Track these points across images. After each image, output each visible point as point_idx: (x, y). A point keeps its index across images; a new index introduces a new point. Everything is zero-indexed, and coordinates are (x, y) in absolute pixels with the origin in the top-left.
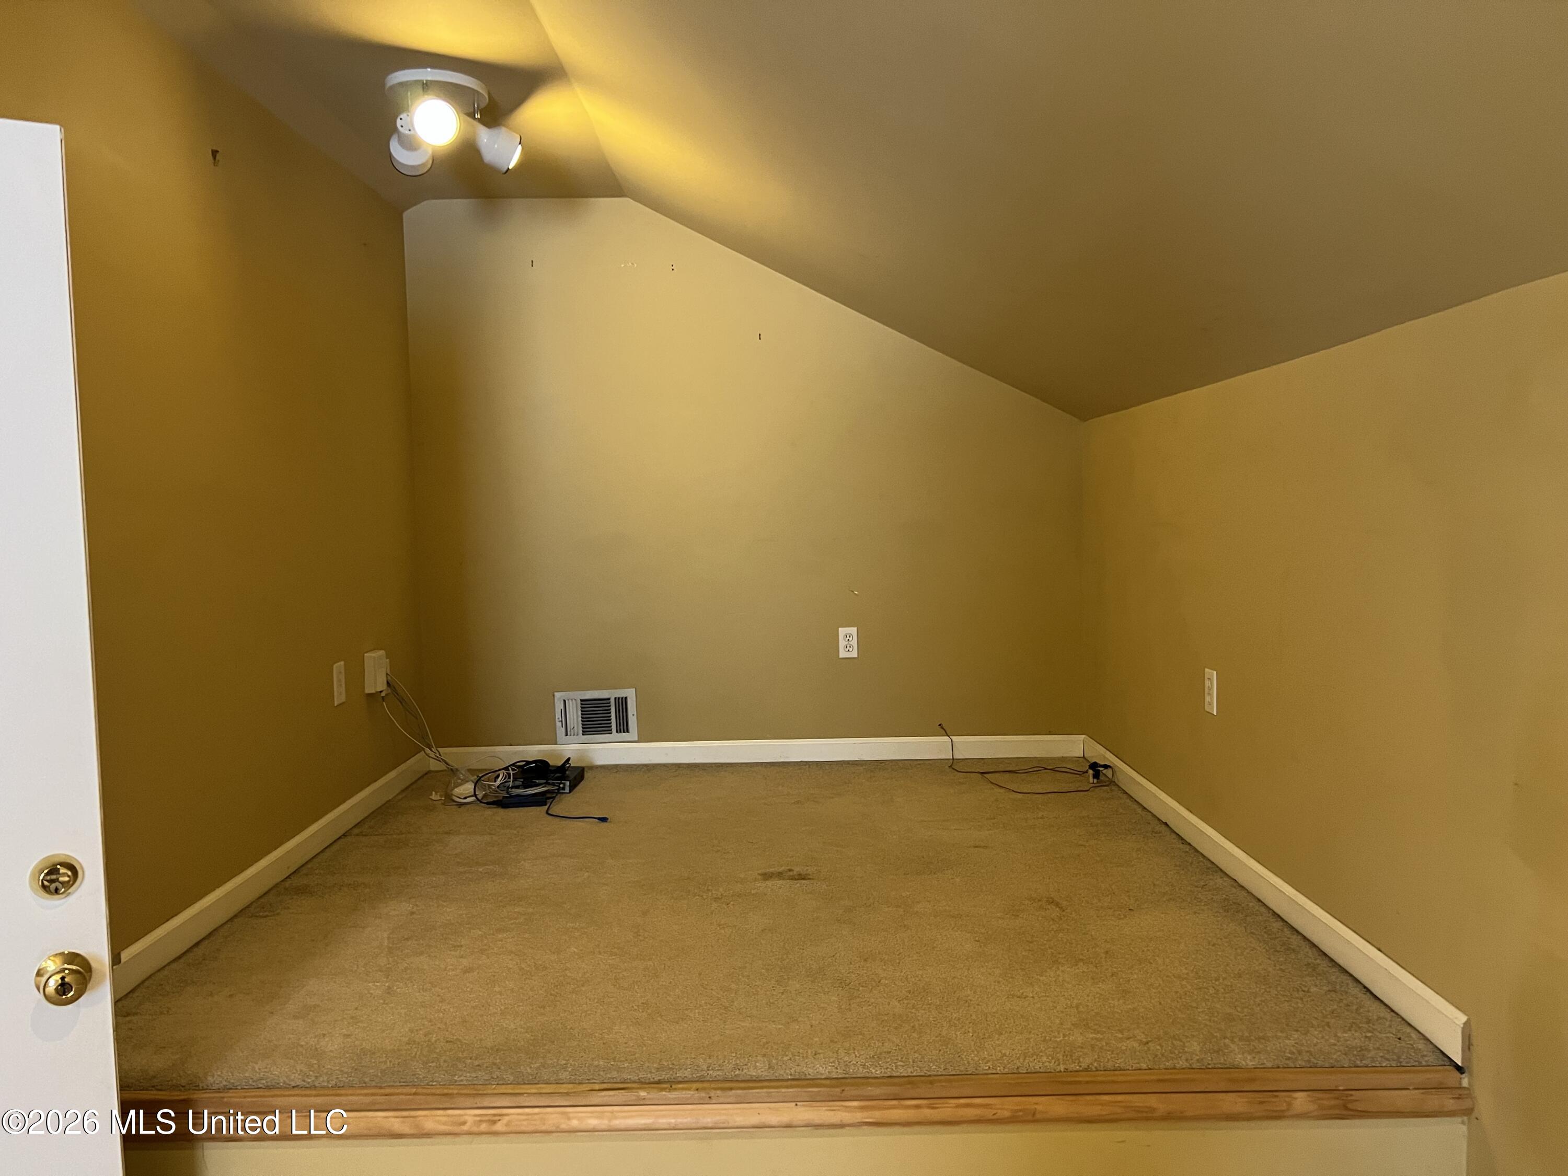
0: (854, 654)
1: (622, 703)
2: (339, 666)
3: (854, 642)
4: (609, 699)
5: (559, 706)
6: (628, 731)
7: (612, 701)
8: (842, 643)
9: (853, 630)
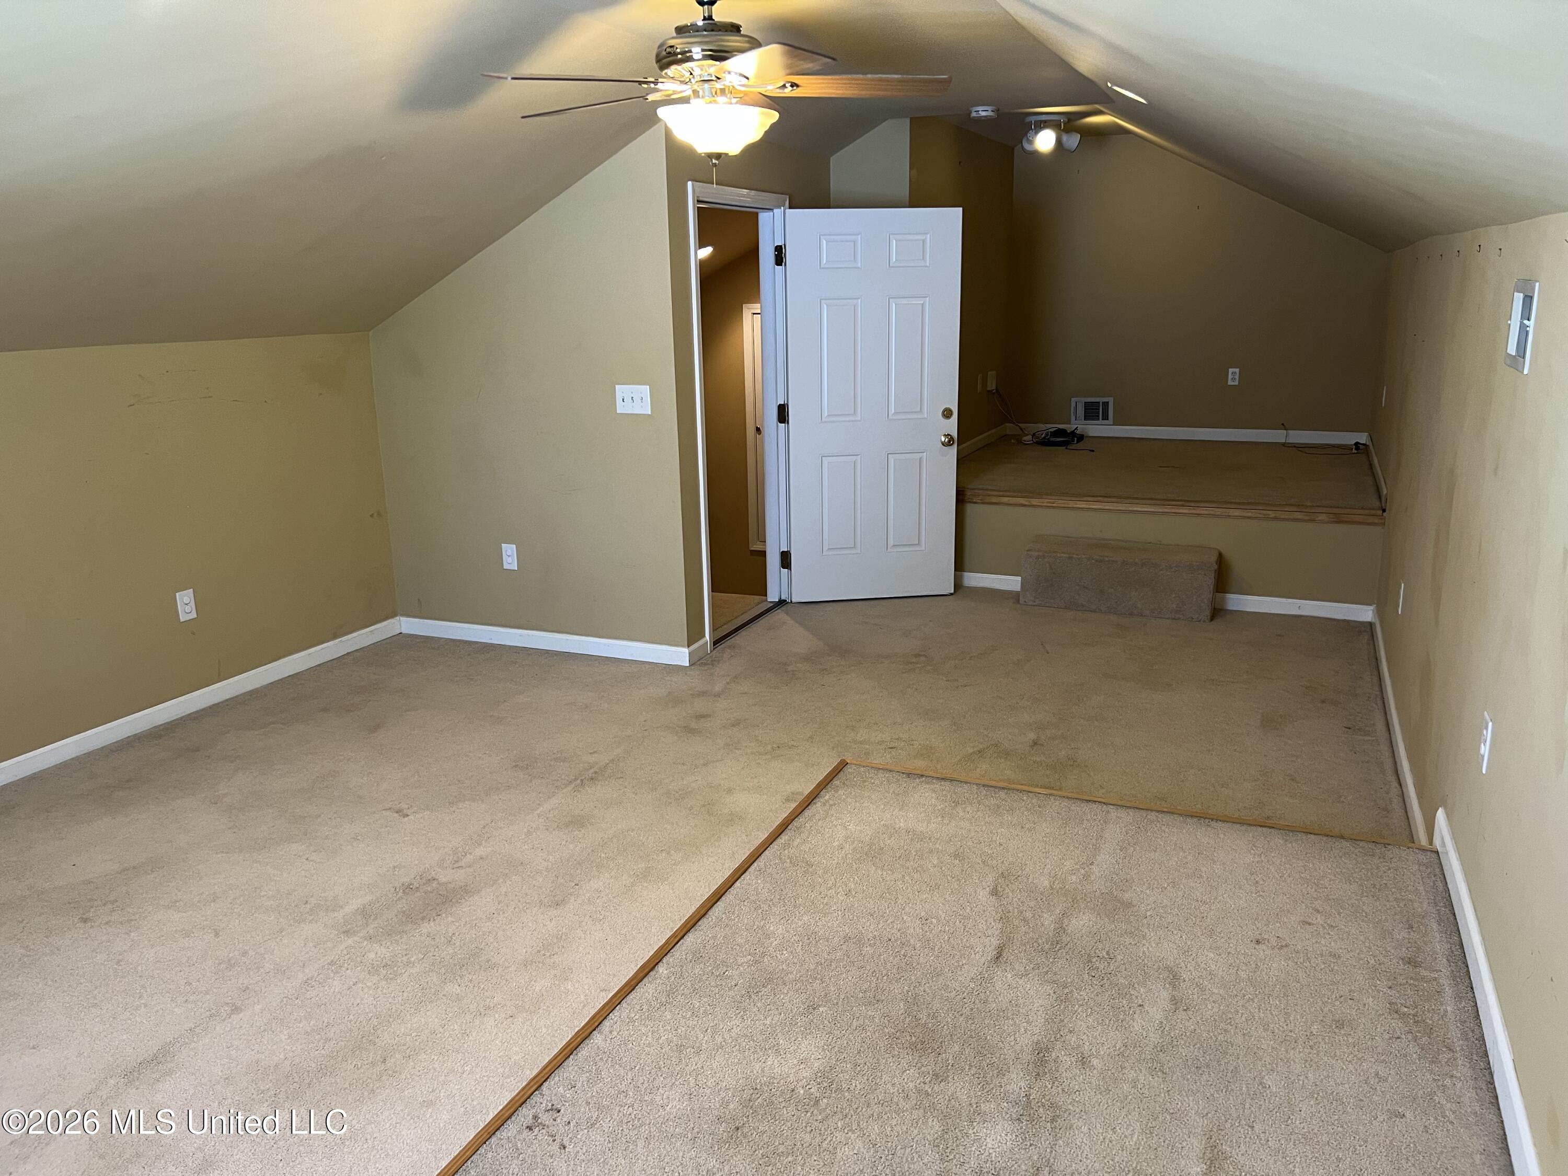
0: (1236, 383)
1: (1106, 404)
2: (980, 376)
3: (1237, 377)
4: (1099, 402)
5: (1073, 405)
6: (1108, 419)
7: (1101, 404)
8: (1230, 376)
9: (1237, 370)
